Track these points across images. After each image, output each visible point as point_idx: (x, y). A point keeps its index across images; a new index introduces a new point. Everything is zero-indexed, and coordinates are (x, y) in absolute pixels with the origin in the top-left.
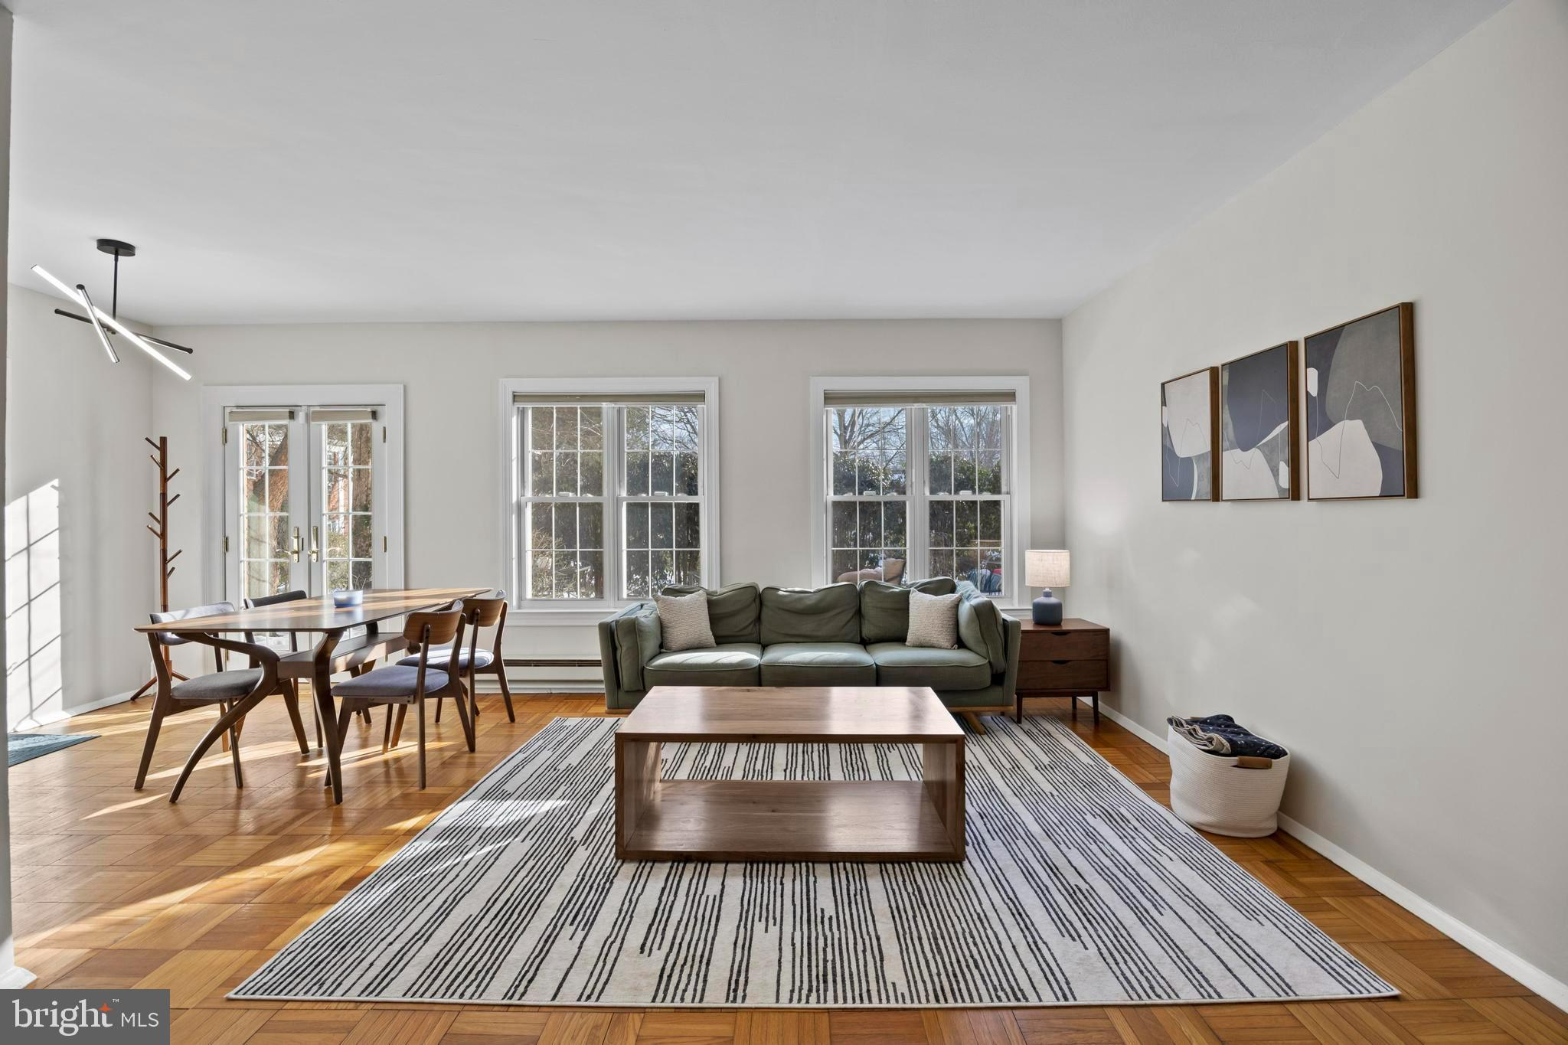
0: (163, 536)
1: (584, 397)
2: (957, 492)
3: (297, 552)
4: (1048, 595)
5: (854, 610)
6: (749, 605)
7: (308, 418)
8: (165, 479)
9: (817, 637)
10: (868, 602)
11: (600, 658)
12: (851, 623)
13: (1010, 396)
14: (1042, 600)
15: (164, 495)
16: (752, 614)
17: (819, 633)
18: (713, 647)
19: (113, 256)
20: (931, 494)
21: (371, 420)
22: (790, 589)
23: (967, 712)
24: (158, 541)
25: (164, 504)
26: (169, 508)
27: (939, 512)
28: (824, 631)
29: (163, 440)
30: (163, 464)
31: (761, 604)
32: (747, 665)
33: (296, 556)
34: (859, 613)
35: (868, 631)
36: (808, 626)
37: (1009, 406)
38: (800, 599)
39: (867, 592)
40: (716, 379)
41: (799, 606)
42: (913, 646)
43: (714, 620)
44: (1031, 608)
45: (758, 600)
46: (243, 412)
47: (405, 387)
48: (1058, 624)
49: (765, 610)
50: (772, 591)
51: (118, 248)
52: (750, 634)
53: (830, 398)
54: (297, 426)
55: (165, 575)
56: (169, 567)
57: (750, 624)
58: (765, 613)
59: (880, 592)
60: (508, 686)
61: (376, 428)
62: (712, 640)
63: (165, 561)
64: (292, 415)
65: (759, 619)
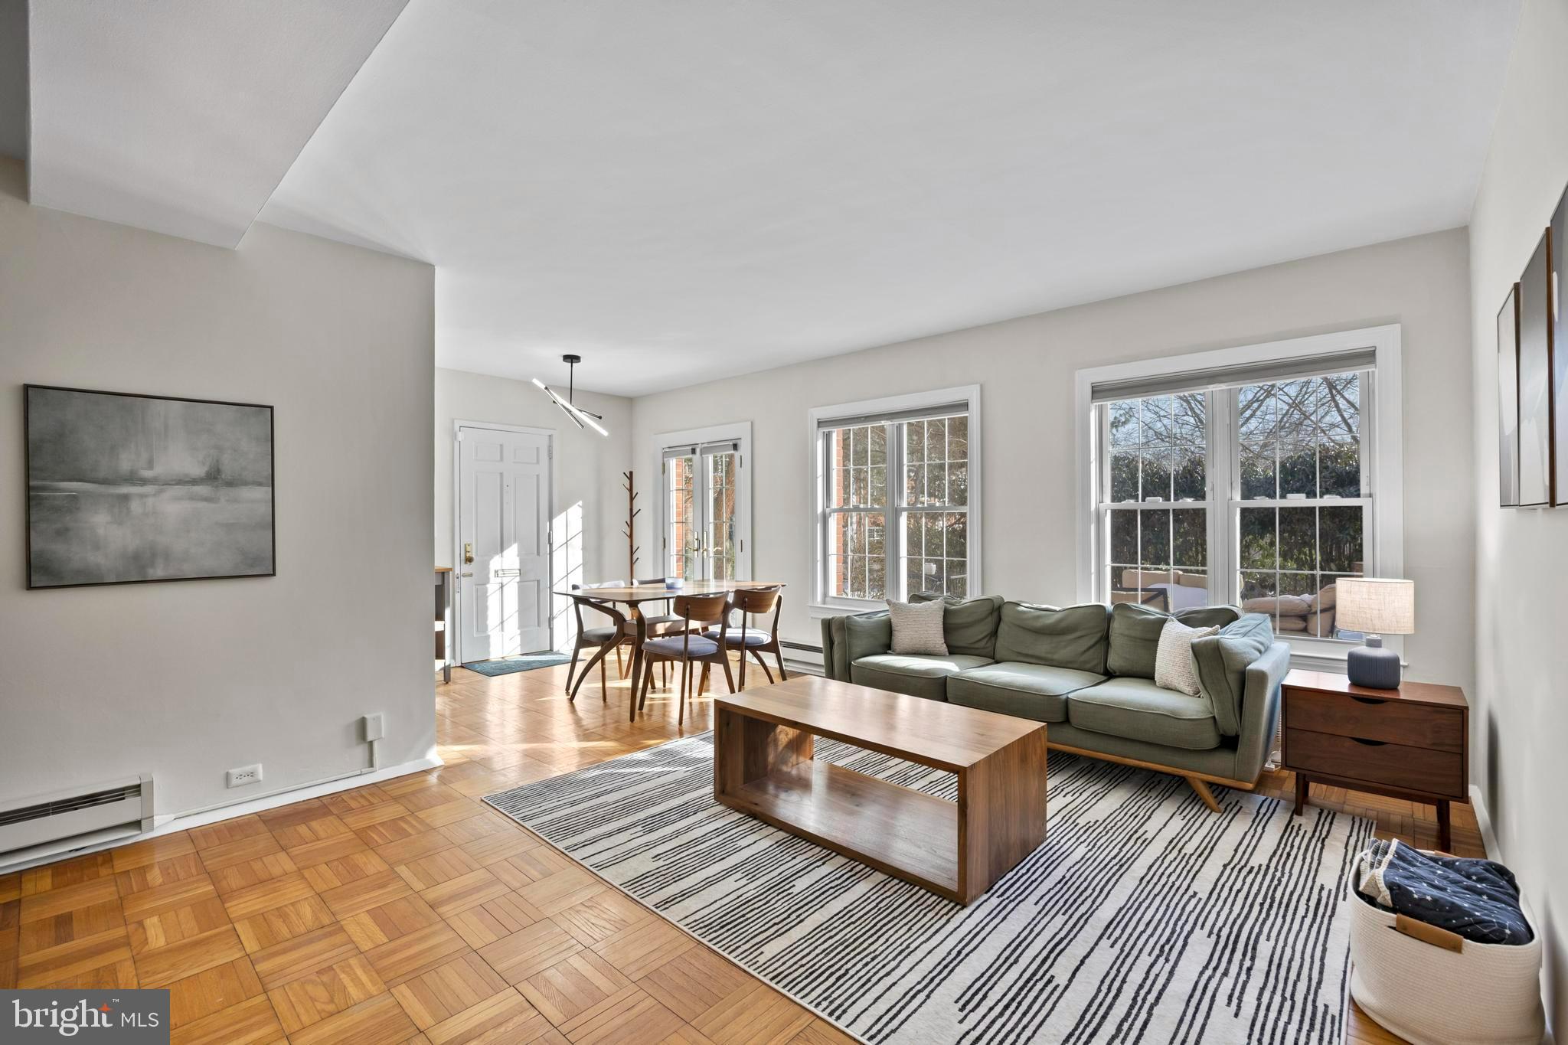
0: (631, 536)
1: (868, 418)
2: (1283, 496)
3: (697, 550)
4: (1374, 644)
5: (1099, 635)
6: (986, 618)
7: (701, 454)
8: (632, 499)
9: (1052, 660)
10: (1117, 627)
11: (822, 646)
12: (1092, 651)
13: (1368, 356)
14: (1363, 650)
15: (631, 510)
16: (985, 628)
17: (1056, 657)
18: (944, 655)
19: (570, 364)
20: (1242, 499)
21: (732, 452)
22: (1035, 606)
23: (1194, 778)
24: (629, 539)
25: (632, 516)
26: (634, 519)
27: (1256, 523)
28: (1063, 654)
29: (631, 473)
30: (631, 490)
31: (1000, 619)
32: (934, 674)
33: (696, 552)
34: (1105, 639)
35: (1114, 661)
36: (1043, 647)
37: (1370, 370)
38: (1039, 617)
39: (1116, 616)
40: (978, 387)
41: (1039, 624)
42: (1161, 687)
43: (948, 629)
44: (1346, 658)
45: (995, 614)
46: (670, 451)
47: (752, 423)
48: (1394, 688)
49: (1002, 625)
50: (1012, 606)
51: (572, 359)
52: (984, 648)
53: (1099, 392)
54: (696, 457)
55: (632, 564)
56: (635, 557)
57: (983, 638)
58: (1003, 628)
59: (1131, 618)
60: (784, 663)
61: (737, 455)
62: (944, 648)
63: (632, 553)
64: (694, 451)
65: (994, 633)
